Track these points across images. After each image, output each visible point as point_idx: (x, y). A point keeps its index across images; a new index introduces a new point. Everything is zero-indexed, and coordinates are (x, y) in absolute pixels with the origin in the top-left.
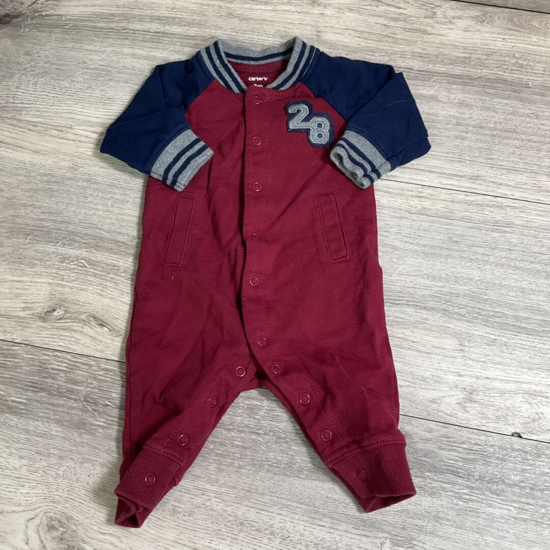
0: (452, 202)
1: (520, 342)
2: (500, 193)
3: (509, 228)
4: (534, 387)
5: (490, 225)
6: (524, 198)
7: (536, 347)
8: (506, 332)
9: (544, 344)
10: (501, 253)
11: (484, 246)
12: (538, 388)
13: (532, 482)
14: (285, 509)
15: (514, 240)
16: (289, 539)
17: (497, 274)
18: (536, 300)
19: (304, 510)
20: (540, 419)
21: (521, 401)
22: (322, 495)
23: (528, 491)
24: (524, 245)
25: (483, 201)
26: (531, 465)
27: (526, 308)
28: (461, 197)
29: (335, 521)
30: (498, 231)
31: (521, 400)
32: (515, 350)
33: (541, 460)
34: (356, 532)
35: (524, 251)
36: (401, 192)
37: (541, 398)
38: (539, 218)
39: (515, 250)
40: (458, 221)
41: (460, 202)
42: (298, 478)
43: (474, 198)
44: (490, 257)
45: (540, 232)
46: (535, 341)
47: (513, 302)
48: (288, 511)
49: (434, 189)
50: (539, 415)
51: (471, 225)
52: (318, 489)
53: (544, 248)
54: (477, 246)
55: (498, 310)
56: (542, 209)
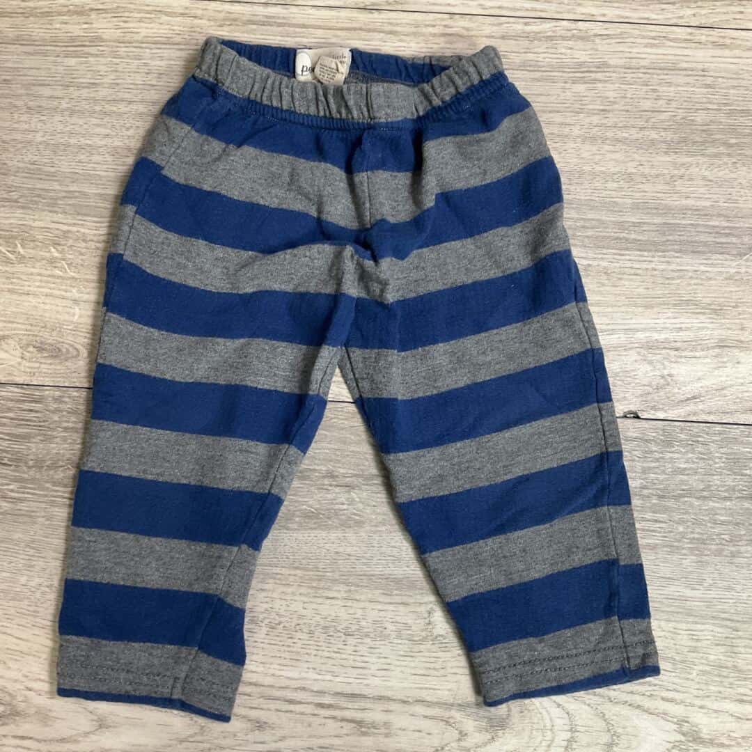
0: (503, 38)
1: (629, 264)
2: (583, 14)
3: (599, 74)
4: (656, 336)
5: (569, 72)
6: (622, 17)
7: (655, 270)
8: (605, 251)
9: (668, 262)
10: (591, 119)
11: (562, 110)
12: (662, 337)
13: (662, 486)
14: (271, 581)
15: (611, 94)
16: (282, 626)
17: (585, 155)
18: (653, 192)
19: (301, 577)
20: (668, 385)
21: (636, 361)
22: (328, 550)
23: (654, 501)
24: (627, 100)
25: (554, 32)
26: (657, 460)
27: (636, 207)
28: (519, 27)
29: (353, 588)
30: (583, 81)
31: (634, 358)
32: (620, 279)
33: (673, 449)
34: (388, 600)
35: (628, 111)
36: (414, 30)
37: (668, 351)
38: (648, 50)
39: (612, 111)
40: (515, 72)
41: (516, 37)
42: (287, 530)
43: (540, 27)
44: (572, 127)
45: (653, 74)
46: (653, 259)
47: (615, 200)
48: (276, 583)
49: (470, 19)
50: (666, 380)
51: (538, 75)
52: (320, 542)
53: (661, 102)
54: (550, 112)
55: (590, 216)
56: (654, 34)
